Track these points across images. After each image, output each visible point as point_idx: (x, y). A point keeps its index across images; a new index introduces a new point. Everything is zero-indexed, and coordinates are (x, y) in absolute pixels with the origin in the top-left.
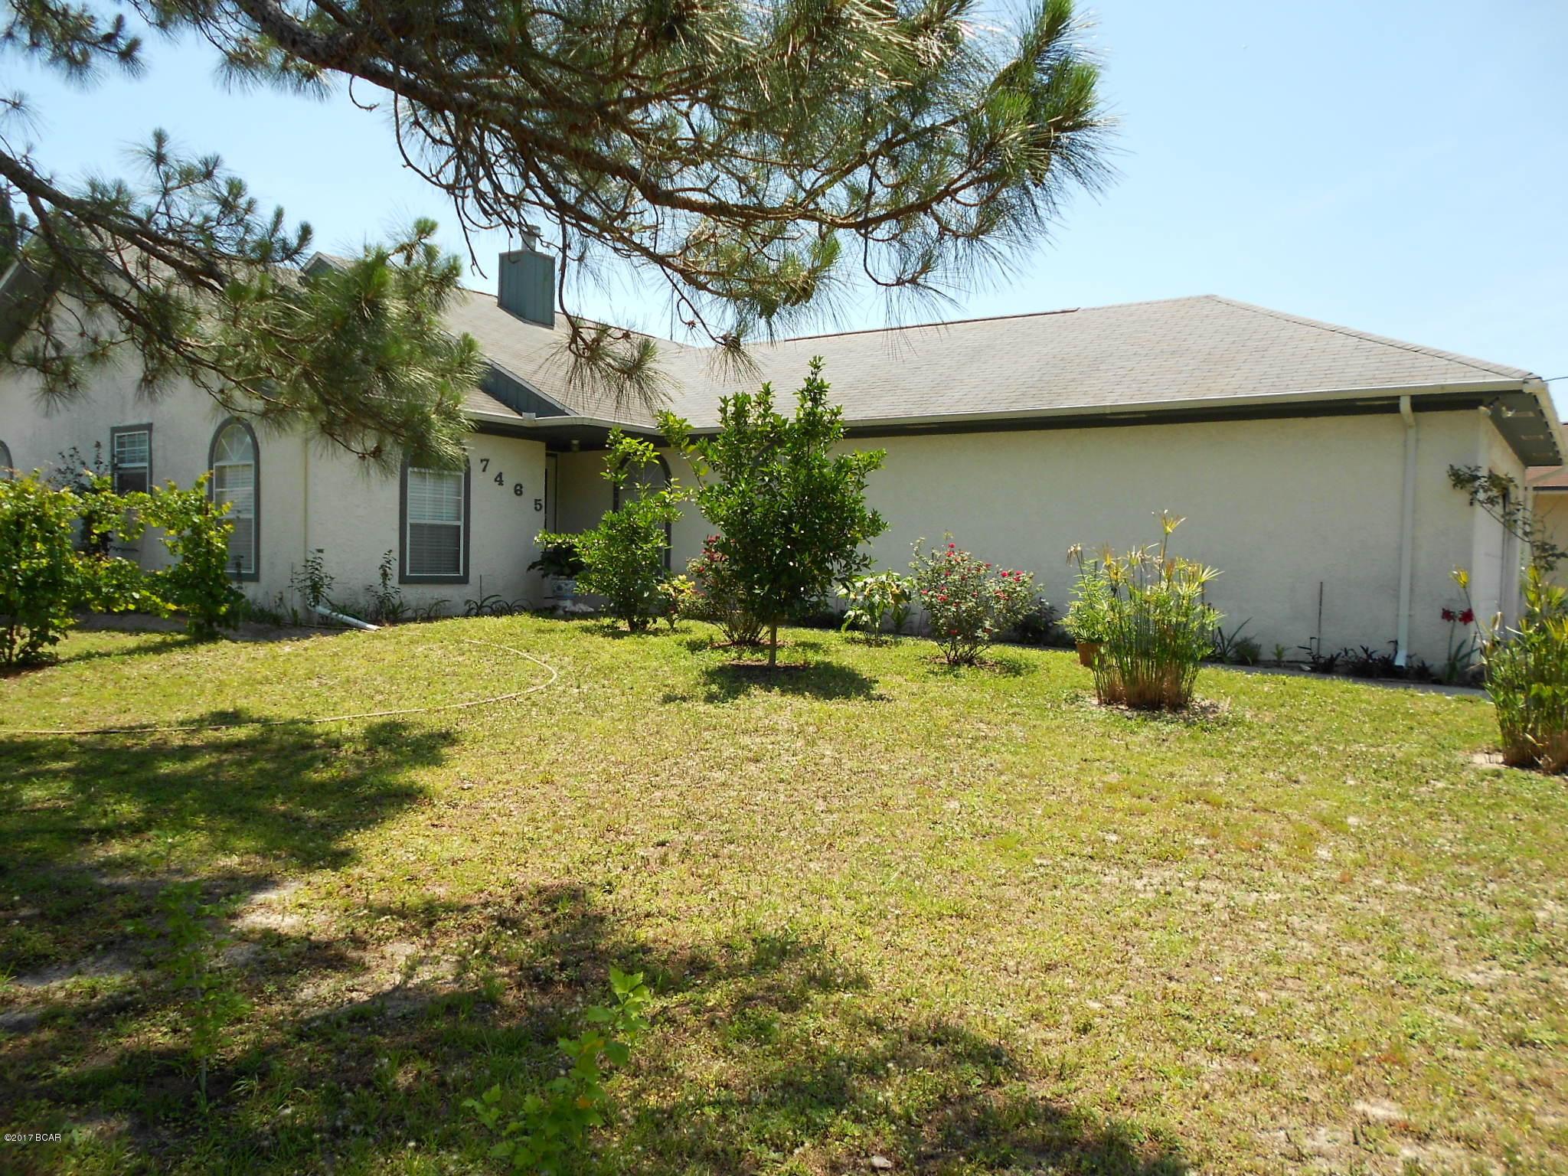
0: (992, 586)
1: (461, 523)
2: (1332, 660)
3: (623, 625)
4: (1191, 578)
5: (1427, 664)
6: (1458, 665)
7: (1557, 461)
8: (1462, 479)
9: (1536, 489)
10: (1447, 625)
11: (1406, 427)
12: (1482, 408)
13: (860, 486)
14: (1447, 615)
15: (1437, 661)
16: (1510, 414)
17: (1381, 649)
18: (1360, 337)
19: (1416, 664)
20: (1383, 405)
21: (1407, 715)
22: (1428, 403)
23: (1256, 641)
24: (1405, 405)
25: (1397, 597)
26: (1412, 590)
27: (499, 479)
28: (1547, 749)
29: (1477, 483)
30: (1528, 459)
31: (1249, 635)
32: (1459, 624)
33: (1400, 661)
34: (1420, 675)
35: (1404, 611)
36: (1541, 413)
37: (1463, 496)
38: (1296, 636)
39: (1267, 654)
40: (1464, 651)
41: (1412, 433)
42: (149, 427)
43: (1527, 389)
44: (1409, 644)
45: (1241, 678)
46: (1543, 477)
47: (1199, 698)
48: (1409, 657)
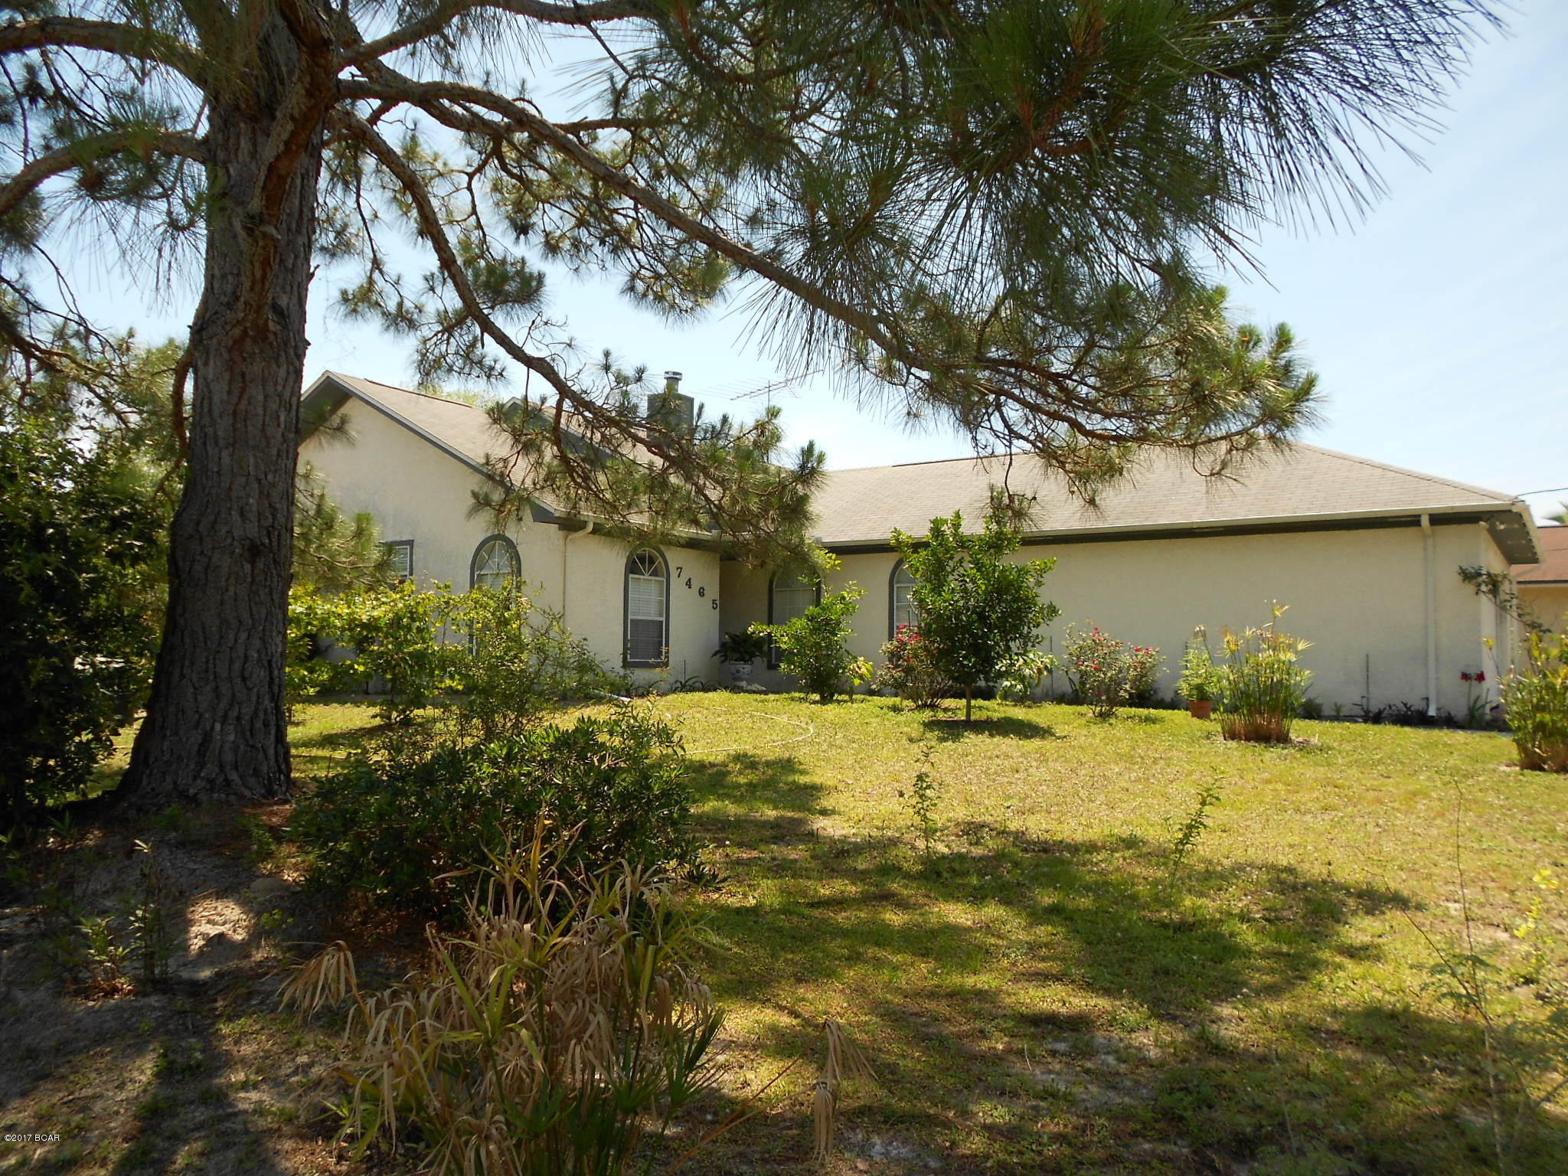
0: (1126, 659)
1: (663, 619)
2: (1380, 712)
3: (817, 697)
4: (1291, 647)
5: (1453, 713)
6: (1477, 714)
7: (1535, 560)
8: (1469, 576)
9: (1519, 583)
10: (1466, 684)
11: (1425, 537)
12: (1482, 523)
13: (1039, 584)
14: (1465, 677)
15: (1460, 712)
16: (1502, 527)
17: (1417, 704)
18: (1384, 468)
19: (1443, 715)
20: (1410, 521)
21: (1445, 745)
22: (1441, 519)
23: (1318, 701)
24: (1425, 521)
25: (1426, 664)
26: (1437, 659)
27: (689, 584)
28: (1549, 758)
29: (1480, 579)
30: (1511, 559)
31: (1312, 696)
32: (1474, 683)
33: (1432, 712)
34: (1448, 722)
35: (1432, 675)
36: (1524, 525)
37: (1470, 588)
38: (1350, 697)
39: (1327, 710)
40: (1479, 704)
41: (1430, 541)
42: (411, 543)
43: (1515, 509)
44: (1438, 700)
45: (1315, 725)
46: (1525, 573)
47: (1293, 736)
48: (1438, 709)
